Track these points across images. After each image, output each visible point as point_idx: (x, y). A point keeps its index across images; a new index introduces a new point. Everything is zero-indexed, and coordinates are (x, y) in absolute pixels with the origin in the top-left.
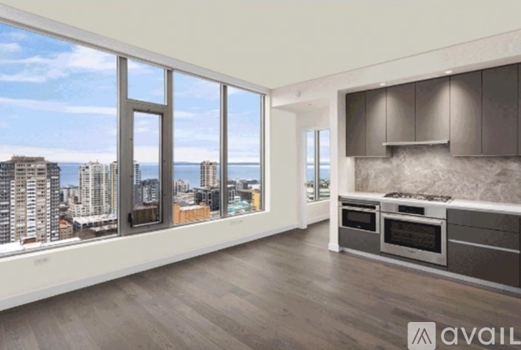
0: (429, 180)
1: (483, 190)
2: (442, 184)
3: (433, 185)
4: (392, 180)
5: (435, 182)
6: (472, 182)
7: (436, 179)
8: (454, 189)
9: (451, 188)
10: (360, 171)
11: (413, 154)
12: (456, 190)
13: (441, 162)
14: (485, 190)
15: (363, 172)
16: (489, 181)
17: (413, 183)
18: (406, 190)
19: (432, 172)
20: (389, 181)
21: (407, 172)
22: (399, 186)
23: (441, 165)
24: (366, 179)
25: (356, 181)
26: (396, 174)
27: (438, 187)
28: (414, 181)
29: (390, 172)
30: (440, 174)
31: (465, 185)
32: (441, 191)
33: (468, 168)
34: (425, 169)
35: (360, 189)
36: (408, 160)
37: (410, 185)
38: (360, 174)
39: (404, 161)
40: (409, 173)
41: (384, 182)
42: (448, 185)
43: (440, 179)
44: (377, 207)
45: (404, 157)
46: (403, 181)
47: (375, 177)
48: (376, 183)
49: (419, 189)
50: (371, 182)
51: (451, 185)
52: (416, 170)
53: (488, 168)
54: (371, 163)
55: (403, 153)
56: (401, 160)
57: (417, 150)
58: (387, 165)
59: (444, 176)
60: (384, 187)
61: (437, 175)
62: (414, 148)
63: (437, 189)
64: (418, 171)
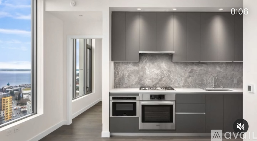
0: (159, 77)
1: (184, 81)
2: (166, 79)
3: (161, 80)
4: (139, 78)
5: (162, 78)
6: (179, 77)
7: (163, 76)
8: (171, 82)
9: (170, 81)
10: (118, 72)
11: (151, 60)
12: (172, 82)
13: (165, 66)
14: (185, 81)
15: (120, 73)
16: (186, 76)
17: (151, 79)
18: (147, 84)
19: (161, 72)
20: (137, 79)
21: (148, 72)
22: (143, 82)
23: (165, 67)
24: (123, 78)
25: (115, 80)
26: (141, 73)
27: (164, 81)
28: (151, 78)
29: (137, 72)
30: (165, 73)
31: (176, 79)
32: (165, 83)
33: (177, 69)
34: (157, 70)
35: (118, 86)
36: (148, 64)
37: (149, 80)
38: (118, 74)
39: (146, 65)
40: (149, 73)
41: (134, 79)
42: (169, 80)
43: (165, 76)
44: (137, 98)
45: (146, 62)
46: (145, 78)
47: (128, 76)
48: (129, 81)
49: (154, 83)
50: (126, 80)
51: (170, 79)
52: (153, 70)
53: (186, 69)
54: (126, 66)
55: (145, 59)
56: (144, 64)
57: (153, 57)
58: (136, 68)
59: (166, 74)
60: (134, 83)
61: (163, 73)
62: (151, 56)
63: (163, 83)
64: (153, 72)
